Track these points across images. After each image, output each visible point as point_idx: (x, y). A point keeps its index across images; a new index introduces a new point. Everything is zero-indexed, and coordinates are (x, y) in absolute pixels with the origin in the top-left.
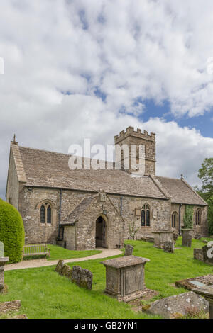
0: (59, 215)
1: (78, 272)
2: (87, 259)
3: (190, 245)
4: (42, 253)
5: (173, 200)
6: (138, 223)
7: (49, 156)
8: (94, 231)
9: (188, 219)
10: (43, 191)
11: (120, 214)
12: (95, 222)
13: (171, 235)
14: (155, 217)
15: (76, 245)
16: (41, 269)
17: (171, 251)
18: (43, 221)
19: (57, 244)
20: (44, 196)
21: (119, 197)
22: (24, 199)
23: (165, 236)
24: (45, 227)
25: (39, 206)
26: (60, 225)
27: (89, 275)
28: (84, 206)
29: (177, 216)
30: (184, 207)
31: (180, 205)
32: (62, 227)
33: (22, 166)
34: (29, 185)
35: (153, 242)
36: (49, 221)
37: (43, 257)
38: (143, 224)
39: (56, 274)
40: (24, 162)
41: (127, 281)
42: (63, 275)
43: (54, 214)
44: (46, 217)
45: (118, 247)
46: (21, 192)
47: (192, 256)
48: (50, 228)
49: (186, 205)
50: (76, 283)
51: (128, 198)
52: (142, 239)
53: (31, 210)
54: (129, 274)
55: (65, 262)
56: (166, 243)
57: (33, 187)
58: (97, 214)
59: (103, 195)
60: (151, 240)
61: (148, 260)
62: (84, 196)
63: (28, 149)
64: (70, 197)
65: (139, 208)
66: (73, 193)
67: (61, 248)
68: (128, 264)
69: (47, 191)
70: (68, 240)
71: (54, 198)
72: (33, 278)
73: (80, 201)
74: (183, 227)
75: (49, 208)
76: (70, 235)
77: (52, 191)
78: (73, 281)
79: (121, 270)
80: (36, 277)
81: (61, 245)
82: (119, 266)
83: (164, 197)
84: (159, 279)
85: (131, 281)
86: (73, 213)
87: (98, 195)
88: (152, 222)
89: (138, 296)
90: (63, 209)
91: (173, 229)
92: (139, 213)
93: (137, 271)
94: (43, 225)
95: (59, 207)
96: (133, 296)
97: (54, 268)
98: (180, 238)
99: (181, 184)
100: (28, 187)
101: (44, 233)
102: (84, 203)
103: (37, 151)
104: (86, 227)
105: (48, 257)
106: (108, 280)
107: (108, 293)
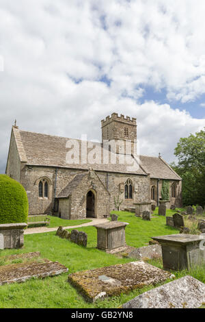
0: (55, 190)
1: (76, 234)
2: (80, 226)
3: (164, 215)
4: (43, 222)
5: (151, 176)
6: (122, 196)
7: (46, 138)
8: (85, 204)
9: (165, 191)
10: (41, 169)
11: (106, 189)
12: (86, 195)
13: (149, 206)
14: (136, 191)
15: (70, 215)
16: (45, 234)
17: (148, 219)
18: (41, 195)
19: (53, 215)
20: (42, 173)
21: (106, 174)
22: (25, 176)
23: (144, 206)
24: (42, 200)
25: (38, 182)
26: (56, 198)
27: (84, 236)
28: (76, 182)
29: (156, 190)
30: (161, 181)
31: (158, 180)
32: (57, 200)
33: (23, 148)
34: (30, 164)
35: (134, 212)
36: (46, 195)
37: (43, 225)
38: (126, 197)
39: (58, 237)
40: (24, 144)
41: (112, 239)
42: (63, 238)
43: (51, 189)
44: (44, 191)
45: (105, 216)
46: (23, 170)
47: (165, 223)
48: (47, 201)
49: (163, 180)
50: (75, 242)
51: (113, 175)
52: (126, 210)
53: (31, 185)
54: (114, 234)
55: (64, 228)
56: (144, 213)
57: (33, 166)
58: (87, 189)
59: (92, 173)
60: (133, 211)
61: (128, 224)
62: (76, 174)
63: (27, 133)
64: (64, 174)
65: (123, 183)
66: (67, 171)
67: (58, 218)
68: (113, 227)
69: (44, 169)
70: (63, 212)
71: (50, 175)
72: (39, 240)
73: (72, 178)
74: (160, 199)
75: (46, 184)
76: (64, 207)
77: (48, 169)
78: (72, 241)
79: (109, 231)
80: (42, 240)
81: (56, 216)
82: (107, 228)
83: (144, 173)
84: (137, 240)
85: (115, 239)
86: (67, 188)
87: (88, 173)
88: (134, 195)
89: (121, 250)
90: (58, 184)
91: (152, 201)
92: (123, 187)
93: (119, 231)
94: (41, 198)
95: (54, 183)
96: (117, 250)
97: (55, 233)
98: (157, 208)
99: (159, 161)
100: (28, 166)
101: (42, 206)
102: (76, 179)
103: (35, 134)
104: (78, 200)
105: (48, 225)
106: (99, 239)
107: (99, 248)
